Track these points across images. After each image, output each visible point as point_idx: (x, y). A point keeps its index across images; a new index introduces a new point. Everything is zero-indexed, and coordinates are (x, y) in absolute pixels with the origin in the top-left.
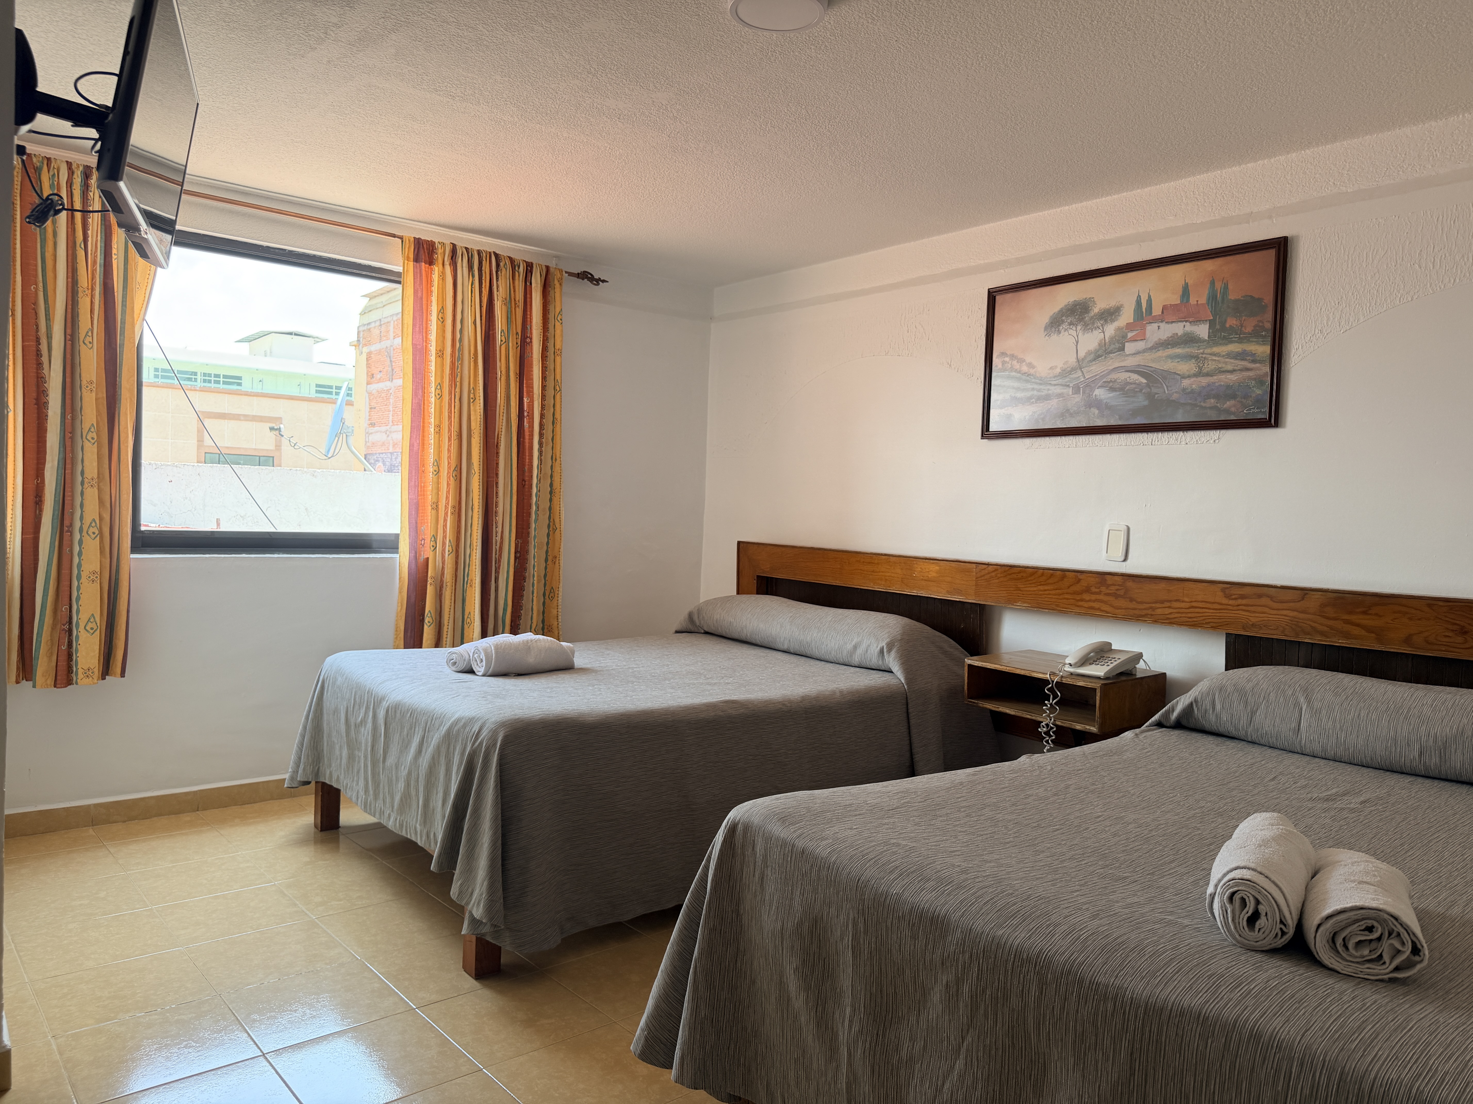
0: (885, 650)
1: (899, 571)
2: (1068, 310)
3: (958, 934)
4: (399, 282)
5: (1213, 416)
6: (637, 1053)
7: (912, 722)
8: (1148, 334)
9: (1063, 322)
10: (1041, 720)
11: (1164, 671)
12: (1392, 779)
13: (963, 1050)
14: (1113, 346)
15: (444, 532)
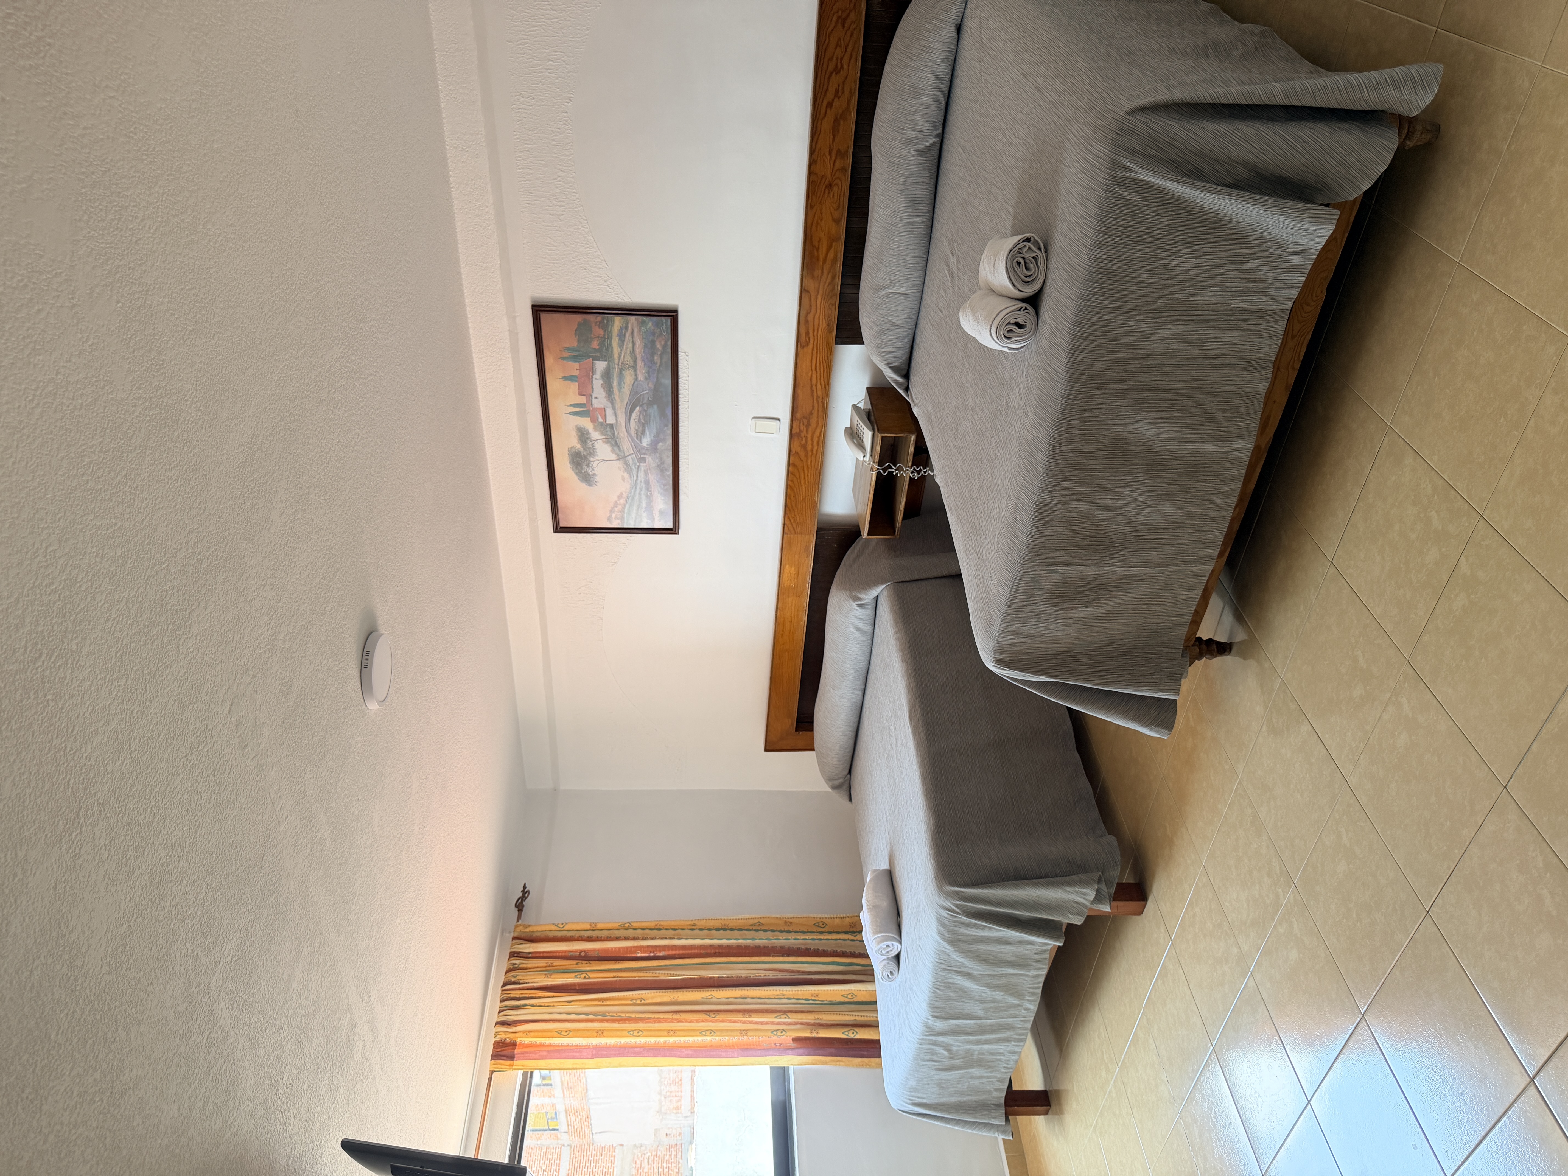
0: (859, 603)
1: (790, 599)
2: (577, 468)
3: (1045, 495)
4: (532, 1073)
5: (668, 357)
6: (1169, 733)
7: (917, 577)
8: (601, 406)
9: (586, 472)
10: (908, 478)
11: (865, 389)
12: (936, 234)
13: (1117, 489)
14: (609, 433)
15: (767, 1023)
